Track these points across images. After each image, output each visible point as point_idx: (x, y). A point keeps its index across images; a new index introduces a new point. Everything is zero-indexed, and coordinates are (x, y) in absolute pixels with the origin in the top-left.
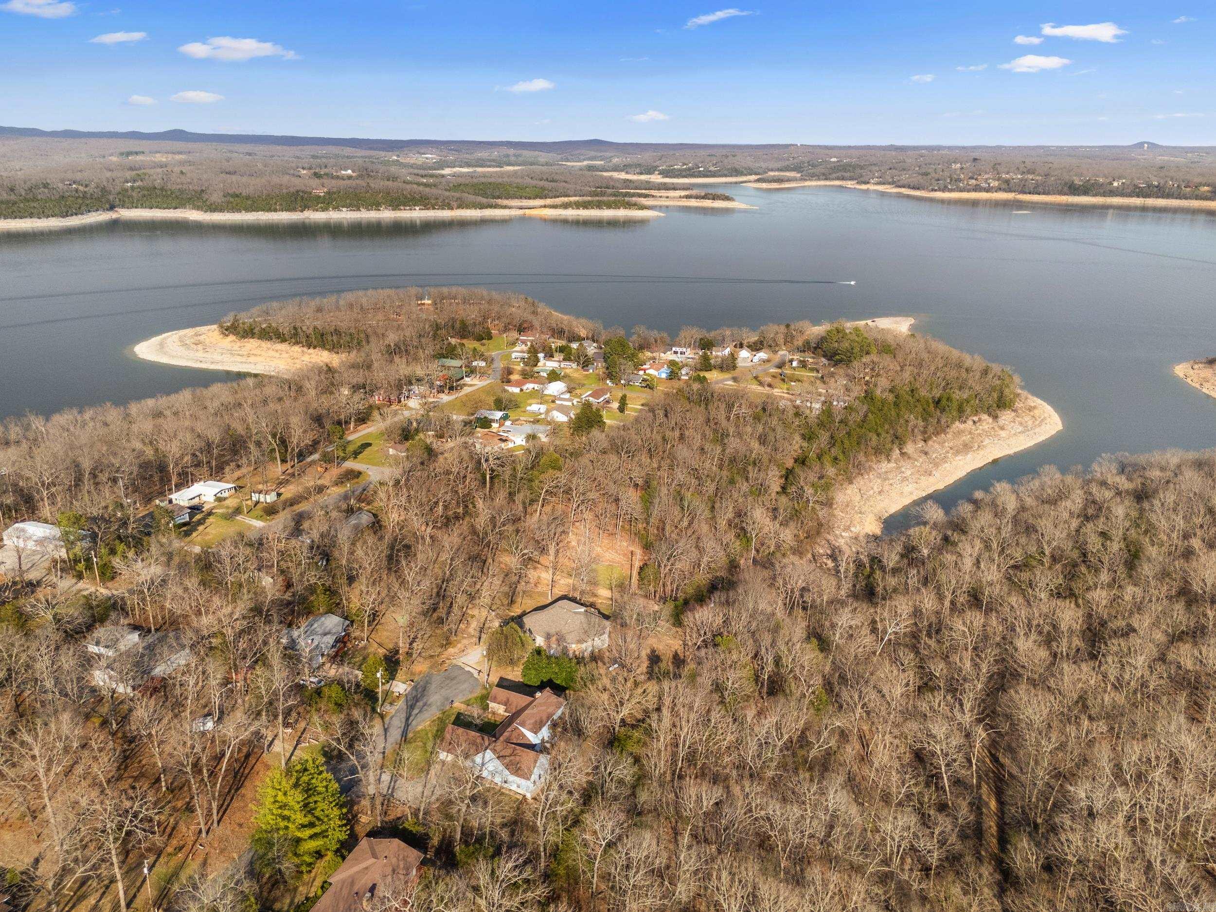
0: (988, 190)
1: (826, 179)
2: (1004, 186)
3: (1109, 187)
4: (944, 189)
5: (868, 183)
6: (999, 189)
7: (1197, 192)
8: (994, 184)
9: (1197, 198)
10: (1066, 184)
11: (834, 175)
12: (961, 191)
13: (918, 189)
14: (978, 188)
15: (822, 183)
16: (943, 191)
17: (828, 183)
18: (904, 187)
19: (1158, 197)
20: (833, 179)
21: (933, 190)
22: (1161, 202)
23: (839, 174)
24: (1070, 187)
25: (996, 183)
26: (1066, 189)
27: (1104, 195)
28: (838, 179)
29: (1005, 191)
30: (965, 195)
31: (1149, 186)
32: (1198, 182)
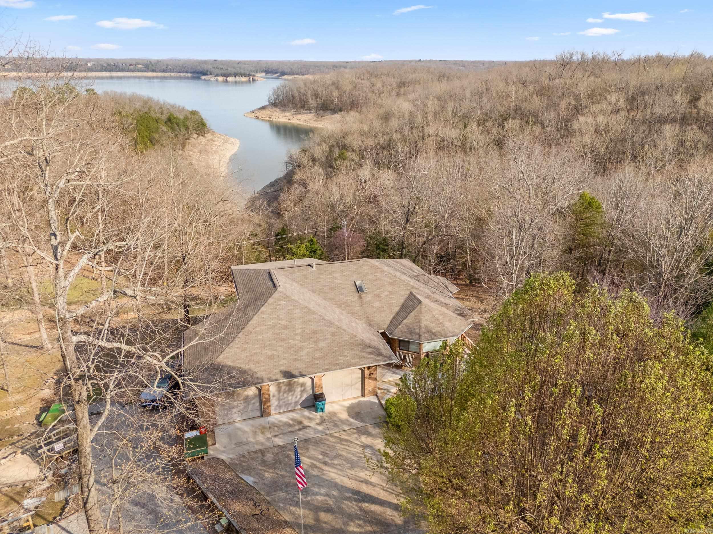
3: (86, 67)
7: (137, 68)
9: (139, 71)
19: (117, 71)
27: (86, 71)
31: (109, 65)
32: (134, 62)
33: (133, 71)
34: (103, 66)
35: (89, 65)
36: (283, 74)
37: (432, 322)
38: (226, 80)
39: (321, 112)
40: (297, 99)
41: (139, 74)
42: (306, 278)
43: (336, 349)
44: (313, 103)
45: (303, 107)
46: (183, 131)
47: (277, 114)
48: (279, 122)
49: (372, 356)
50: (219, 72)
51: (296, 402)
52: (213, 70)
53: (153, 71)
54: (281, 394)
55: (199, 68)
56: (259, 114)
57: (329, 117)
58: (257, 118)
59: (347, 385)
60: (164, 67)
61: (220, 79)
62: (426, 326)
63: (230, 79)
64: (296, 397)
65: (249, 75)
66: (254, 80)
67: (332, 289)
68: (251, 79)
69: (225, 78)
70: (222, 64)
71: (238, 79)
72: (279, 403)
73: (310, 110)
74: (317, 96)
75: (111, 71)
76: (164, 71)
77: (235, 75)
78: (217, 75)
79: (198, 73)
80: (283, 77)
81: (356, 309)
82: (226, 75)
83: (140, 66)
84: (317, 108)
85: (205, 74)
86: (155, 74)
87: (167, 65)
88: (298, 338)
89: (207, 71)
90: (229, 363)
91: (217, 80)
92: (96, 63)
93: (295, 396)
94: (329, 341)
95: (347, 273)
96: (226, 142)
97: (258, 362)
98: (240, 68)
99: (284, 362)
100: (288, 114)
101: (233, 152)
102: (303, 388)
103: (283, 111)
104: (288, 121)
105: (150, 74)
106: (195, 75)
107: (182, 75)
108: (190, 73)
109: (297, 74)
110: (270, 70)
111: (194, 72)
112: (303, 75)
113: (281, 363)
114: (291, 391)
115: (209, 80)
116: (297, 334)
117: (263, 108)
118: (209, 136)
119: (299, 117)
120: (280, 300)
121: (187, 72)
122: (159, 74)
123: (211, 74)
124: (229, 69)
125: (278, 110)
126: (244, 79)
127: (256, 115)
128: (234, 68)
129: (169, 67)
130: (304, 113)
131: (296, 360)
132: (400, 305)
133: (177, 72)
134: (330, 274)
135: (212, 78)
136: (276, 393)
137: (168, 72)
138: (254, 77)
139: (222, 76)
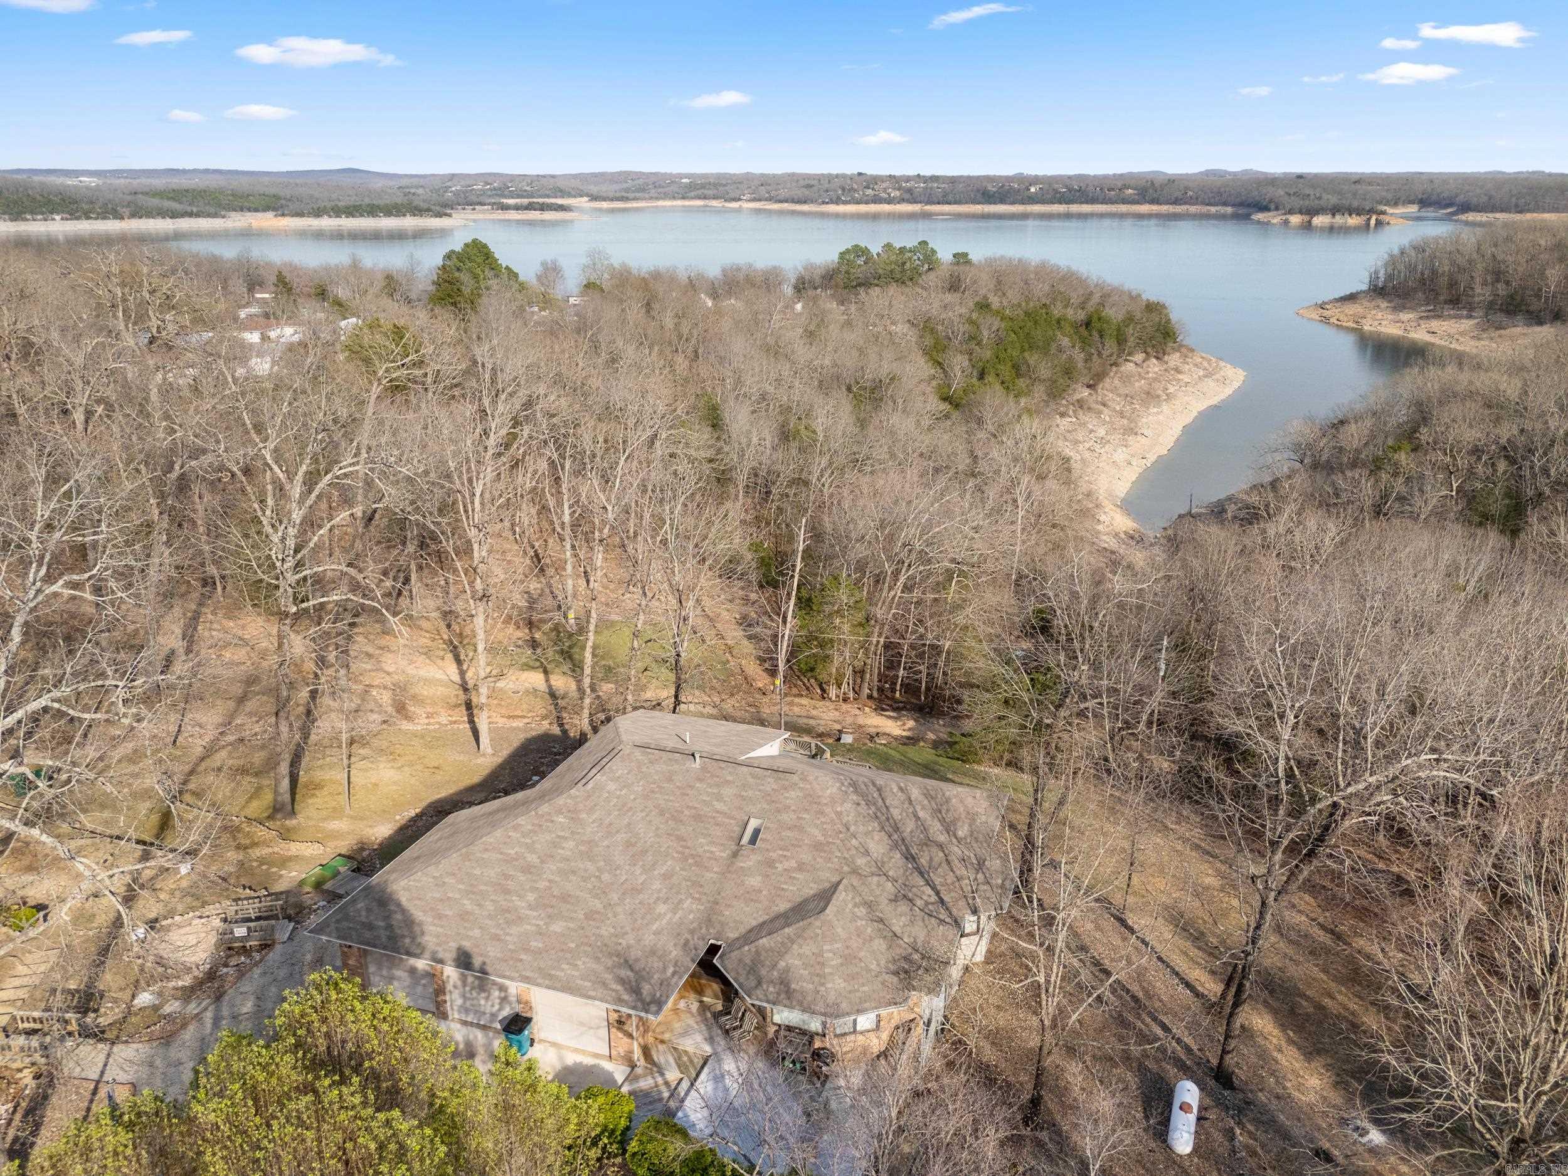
0: (889, 201)
1: (683, 198)
2: (907, 196)
3: (1026, 193)
4: (837, 201)
5: (739, 200)
6: (902, 200)
7: (1122, 196)
8: (895, 194)
9: (1125, 201)
10: (978, 191)
11: (693, 194)
12: (858, 203)
13: (805, 202)
14: (876, 200)
15: (679, 203)
16: (837, 204)
17: (687, 203)
18: (786, 201)
19: (1082, 203)
20: (692, 198)
21: (823, 203)
22: (1086, 208)
23: (700, 192)
24: (983, 194)
25: (898, 193)
26: (979, 196)
27: (1023, 203)
28: (699, 198)
29: (909, 202)
30: (863, 208)
31: (1070, 190)
32: (1119, 184)
33: (1112, 203)
34: (1056, 191)
35: (1033, 190)
36: (1466, 208)
37: (806, 966)
38: (1310, 222)
39: (1500, 317)
40: (1444, 281)
41: (1123, 208)
42: (670, 780)
43: (573, 945)
44: (1482, 293)
45: (1455, 301)
46: (1110, 346)
47: (1380, 315)
48: (1379, 334)
49: (619, 987)
50: (1297, 203)
51: (493, 1015)
52: (1284, 199)
53: (1154, 201)
54: (468, 989)
55: (1256, 193)
56: (1333, 312)
57: (1518, 330)
58: (1325, 320)
59: (582, 1024)
60: (1178, 194)
61: (1295, 219)
62: (787, 970)
63: (1319, 220)
64: (493, 1006)
65: (1371, 211)
66: (1379, 223)
67: (698, 818)
68: (1373, 222)
69: (1306, 218)
70: (1313, 187)
71: (1339, 220)
72: (464, 1003)
73: (1471, 309)
74: (1497, 274)
75: (1069, 202)
76: (1176, 202)
77: (1334, 211)
78: (1291, 212)
79: (1248, 206)
80: (1463, 217)
81: (709, 875)
82: (1312, 212)
83: (1130, 191)
84: (1490, 307)
85: (1265, 209)
86: (1155, 208)
87: (1186, 188)
88: (531, 897)
89: (1271, 201)
90: (404, 899)
91: (1286, 223)
92: (1046, 186)
93: (490, 1003)
94: (571, 925)
95: (750, 793)
96: (1208, 375)
97: (440, 917)
98: (1355, 194)
99: (477, 933)
100: (1405, 316)
101: (1215, 401)
102: (503, 995)
103: (1397, 309)
104: (1400, 333)
105: (1145, 208)
106: (1242, 211)
107: (1213, 209)
108: (1233, 205)
110: (1434, 198)
111: (1241, 204)
112: (1520, 212)
113: (470, 933)
114: (484, 991)
115: (1268, 223)
116: (534, 889)
117: (1351, 298)
118: (1174, 359)
119: (1435, 324)
120: (559, 812)
121: (1225, 204)
122: (1164, 208)
123: (1277, 209)
124: (1325, 196)
125: (1384, 304)
126: (1353, 221)
127: (1326, 313)
128: (1340, 193)
129: (1190, 193)
130: (1450, 317)
131: (496, 938)
132: (799, 900)
133: (1203, 203)
134: (718, 786)
135: (1276, 219)
136: (459, 983)
137: (1185, 203)
138: (1381, 217)
139: (1301, 213)
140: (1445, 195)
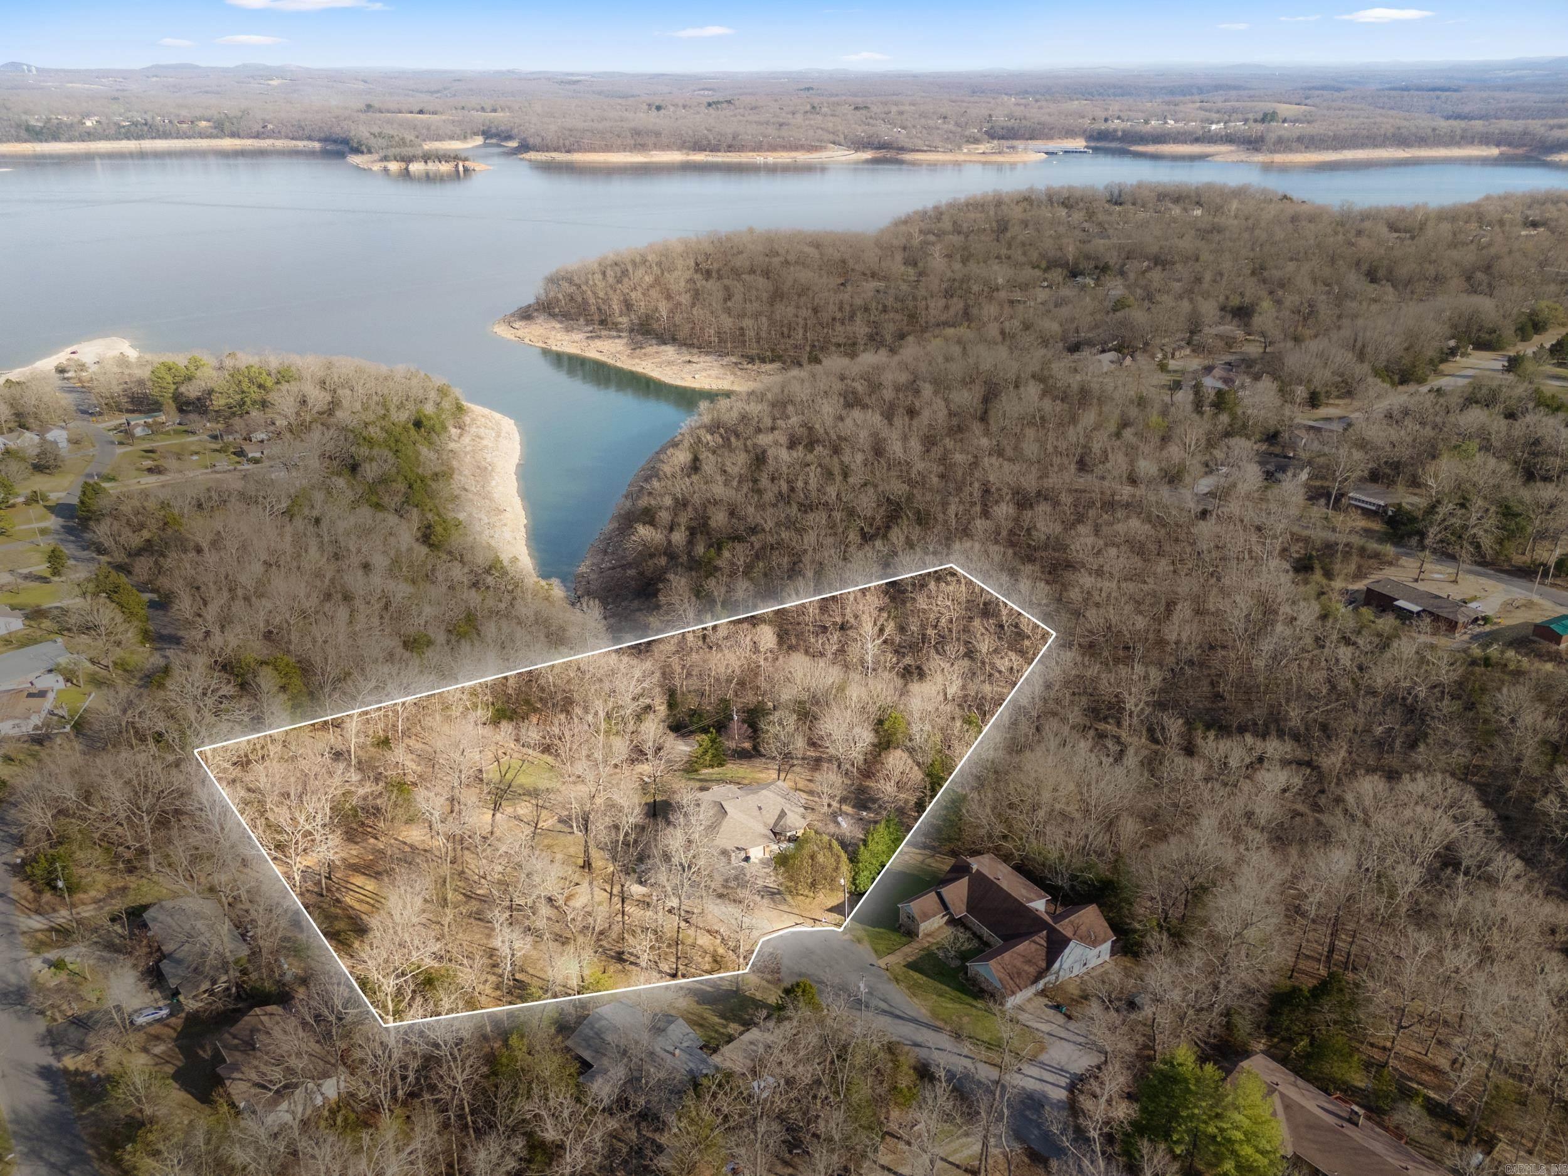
3: (81, 129)
7: (196, 129)
9: (201, 136)
10: (19, 126)
19: (152, 138)
22: (161, 145)
27: (80, 139)
31: (134, 123)
32: (190, 115)
33: (189, 137)
34: (119, 126)
35: (89, 123)
36: (524, 143)
38: (407, 169)
41: (203, 144)
52: (373, 142)
53: (234, 135)
55: (337, 130)
60: (258, 127)
61: (394, 166)
63: (416, 167)
66: (466, 171)
68: (461, 168)
69: (403, 165)
71: (432, 167)
75: (139, 137)
76: (257, 136)
77: (426, 158)
78: (385, 158)
79: (335, 141)
80: (527, 156)
82: (408, 160)
83: (204, 124)
85: (357, 151)
86: (237, 143)
87: (264, 120)
89: (359, 142)
91: (386, 170)
92: (104, 120)
104: (579, 352)
105: (227, 143)
106: (331, 149)
107: (301, 144)
108: (319, 140)
109: (555, 150)
110: (494, 130)
111: (325, 140)
112: (568, 151)
115: (367, 168)
121: (310, 138)
122: (249, 144)
123: (370, 152)
126: (445, 167)
129: (270, 126)
133: (287, 137)
135: (374, 164)
137: (269, 137)
138: (467, 163)
139: (396, 159)
140: (503, 128)
